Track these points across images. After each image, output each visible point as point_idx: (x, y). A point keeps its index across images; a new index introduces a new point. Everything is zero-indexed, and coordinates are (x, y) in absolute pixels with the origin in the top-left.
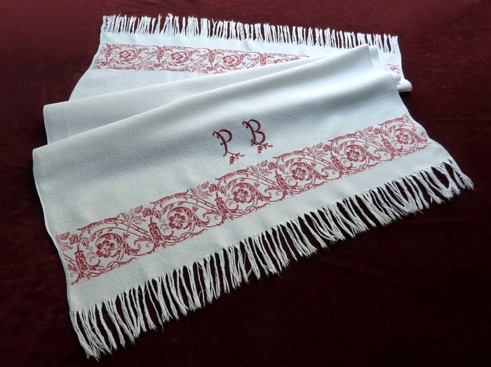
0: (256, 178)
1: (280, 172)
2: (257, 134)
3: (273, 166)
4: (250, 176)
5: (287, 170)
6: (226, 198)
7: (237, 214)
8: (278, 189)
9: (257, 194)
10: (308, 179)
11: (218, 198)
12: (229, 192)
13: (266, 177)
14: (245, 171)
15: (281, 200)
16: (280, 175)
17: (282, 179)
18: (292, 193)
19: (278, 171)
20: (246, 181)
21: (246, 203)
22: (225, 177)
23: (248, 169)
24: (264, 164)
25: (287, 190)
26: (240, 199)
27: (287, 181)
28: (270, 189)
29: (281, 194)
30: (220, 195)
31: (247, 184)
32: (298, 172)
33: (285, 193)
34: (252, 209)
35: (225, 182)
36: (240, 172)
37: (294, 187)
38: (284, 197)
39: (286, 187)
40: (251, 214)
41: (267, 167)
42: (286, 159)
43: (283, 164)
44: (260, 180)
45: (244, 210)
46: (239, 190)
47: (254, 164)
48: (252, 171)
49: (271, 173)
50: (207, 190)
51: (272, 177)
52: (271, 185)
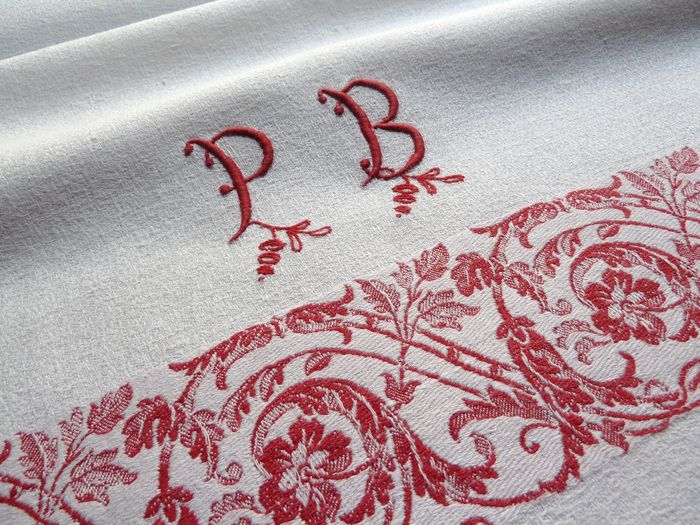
1: (520, 305)
2: (384, 138)
3: (477, 271)
4: (362, 339)
5: (556, 286)
6: (217, 490)
8: (529, 408)
10: (688, 332)
12: (236, 446)
13: (450, 334)
14: (336, 308)
15: (558, 485)
16: (524, 321)
17: (539, 342)
18: (615, 434)
19: (510, 296)
20: (338, 368)
22: (222, 351)
23: (349, 296)
24: (431, 264)
25: (585, 414)
26: (302, 496)
27: (569, 355)
28: (480, 410)
29: (551, 439)
30: (186, 470)
31: (345, 389)
32: (618, 294)
33: (575, 437)
36: (305, 316)
37: (619, 390)
38: (571, 467)
41: (446, 282)
42: (540, 235)
43: (528, 256)
44: (415, 356)
46: (295, 431)
47: (380, 271)
48: (369, 308)
49: (472, 311)
50: (113, 439)
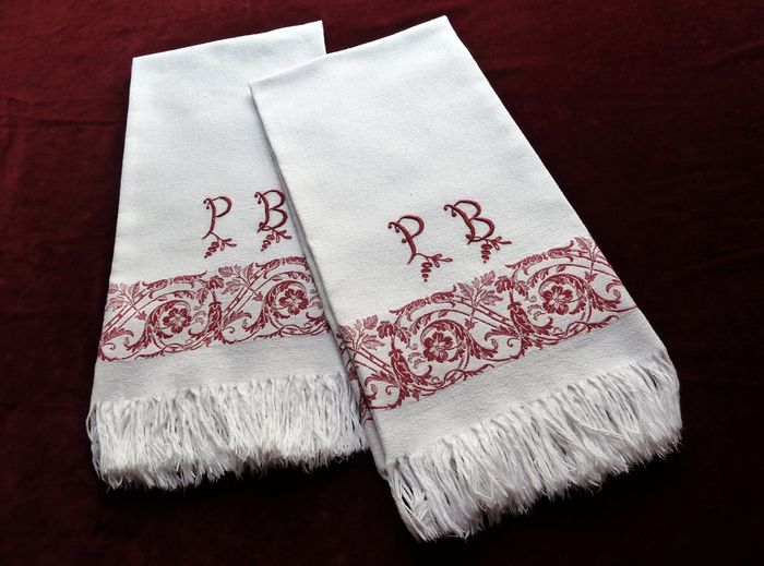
0: (470, 310)
1: (517, 297)
2: (475, 223)
3: (506, 284)
4: (459, 307)
5: (533, 292)
6: (410, 351)
7: (429, 387)
8: (513, 333)
9: (469, 342)
10: (576, 311)
11: (395, 352)
12: (415, 339)
13: (491, 307)
14: (450, 295)
15: (517, 357)
16: (518, 304)
17: (522, 312)
18: (539, 344)
19: (516, 293)
20: (450, 316)
21: (446, 363)
22: (409, 307)
23: (455, 290)
24: (487, 280)
25: (531, 337)
26: (437, 354)
27: (530, 317)
28: (495, 332)
29: (517, 343)
30: (400, 345)
31: (452, 324)
32: (555, 296)
33: (525, 344)
34: (457, 376)
35: (409, 319)
36: (440, 296)
37: (544, 330)
38: (522, 352)
39: (528, 330)
40: (456, 386)
41: (493, 287)
42: (532, 270)
43: (525, 278)
44: (477, 314)
45: (442, 379)
46: (434, 336)
47: (468, 280)
48: (462, 294)
49: (501, 299)
50: (374, 332)
51: (502, 308)
52: (498, 324)
